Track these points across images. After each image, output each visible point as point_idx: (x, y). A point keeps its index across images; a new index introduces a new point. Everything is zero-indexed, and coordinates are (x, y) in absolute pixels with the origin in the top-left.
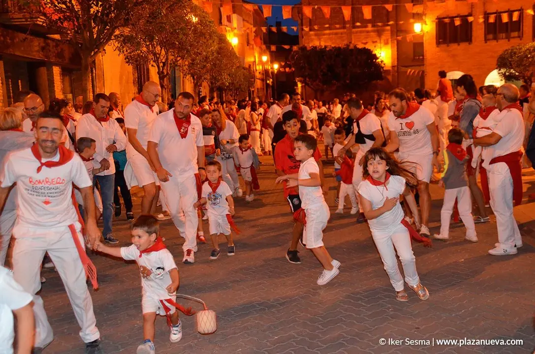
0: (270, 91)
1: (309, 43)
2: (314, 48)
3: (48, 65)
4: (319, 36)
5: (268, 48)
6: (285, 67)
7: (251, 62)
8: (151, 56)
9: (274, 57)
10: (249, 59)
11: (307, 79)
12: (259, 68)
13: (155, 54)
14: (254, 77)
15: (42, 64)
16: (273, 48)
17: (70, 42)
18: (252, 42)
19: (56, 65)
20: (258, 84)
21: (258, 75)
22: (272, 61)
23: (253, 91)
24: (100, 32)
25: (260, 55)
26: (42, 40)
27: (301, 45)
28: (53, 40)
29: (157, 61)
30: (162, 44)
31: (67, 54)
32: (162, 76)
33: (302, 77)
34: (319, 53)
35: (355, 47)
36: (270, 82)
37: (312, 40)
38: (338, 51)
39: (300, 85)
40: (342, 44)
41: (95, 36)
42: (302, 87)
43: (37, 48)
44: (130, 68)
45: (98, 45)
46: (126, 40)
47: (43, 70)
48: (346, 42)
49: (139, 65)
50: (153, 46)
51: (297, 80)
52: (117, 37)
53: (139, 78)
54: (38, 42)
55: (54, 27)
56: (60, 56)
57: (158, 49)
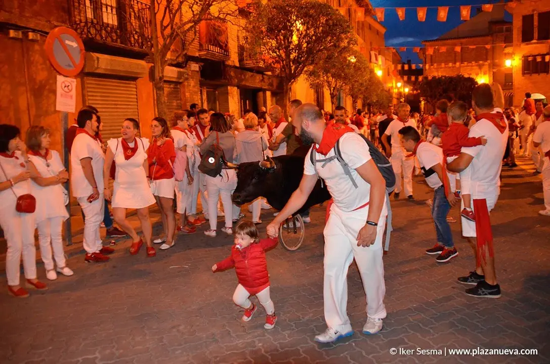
1: (430, 74)
2: (434, 78)
3: (264, 91)
4: (437, 69)
5: (402, 78)
6: (413, 90)
7: (390, 87)
8: (326, 84)
9: (406, 84)
10: (390, 85)
11: (429, 98)
12: (396, 91)
13: (328, 82)
14: (391, 97)
15: (260, 90)
16: (405, 78)
17: (277, 76)
18: (391, 74)
19: (268, 90)
20: (395, 101)
21: (394, 96)
22: (404, 87)
24: (296, 68)
25: (396, 82)
26: (261, 76)
27: (425, 76)
28: (268, 75)
29: (329, 86)
30: (333, 75)
31: (275, 84)
32: (332, 96)
33: (424, 96)
34: (437, 81)
35: (463, 76)
37: (432, 72)
38: (451, 79)
39: (423, 103)
40: (453, 74)
41: (293, 72)
42: (425, 104)
43: (258, 81)
44: (312, 91)
45: (294, 76)
46: (311, 74)
47: (261, 94)
48: (456, 73)
49: (318, 90)
50: (327, 77)
51: (421, 99)
52: (306, 71)
53: (318, 98)
54: (259, 77)
55: (269, 68)
56: (271, 84)
57: (331, 78)
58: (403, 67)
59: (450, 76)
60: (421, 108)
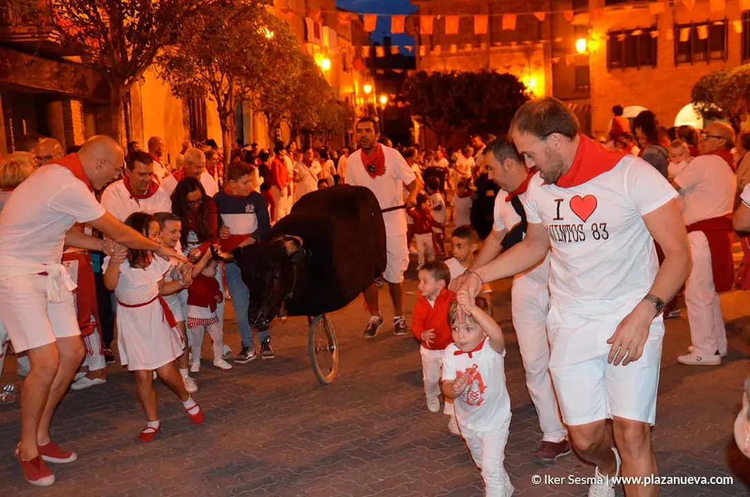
1: (429, 67)
2: (437, 74)
3: (65, 99)
4: (443, 57)
6: (396, 100)
7: (348, 94)
8: (208, 86)
9: (380, 90)
10: (348, 90)
11: (427, 117)
12: (360, 102)
13: (213, 83)
14: (352, 114)
15: (56, 96)
18: (350, 65)
19: (76, 98)
21: (359, 113)
22: (378, 92)
23: (352, 135)
25: (362, 84)
26: (54, 64)
27: (418, 70)
28: (71, 63)
29: (216, 92)
30: (223, 69)
31: (91, 84)
32: (223, 114)
33: (418, 114)
34: (444, 81)
35: (494, 72)
37: (434, 64)
38: (470, 77)
39: (417, 126)
40: (475, 69)
41: (130, 58)
42: (420, 128)
43: (48, 75)
44: (179, 102)
45: (133, 70)
46: (173, 64)
47: (57, 106)
48: (481, 66)
49: (192, 98)
50: (211, 72)
51: (413, 118)
52: (160, 59)
53: (192, 116)
54: (49, 67)
55: (72, 45)
56: (81, 84)
57: (218, 75)
58: (373, 52)
59: (469, 71)
60: (414, 137)
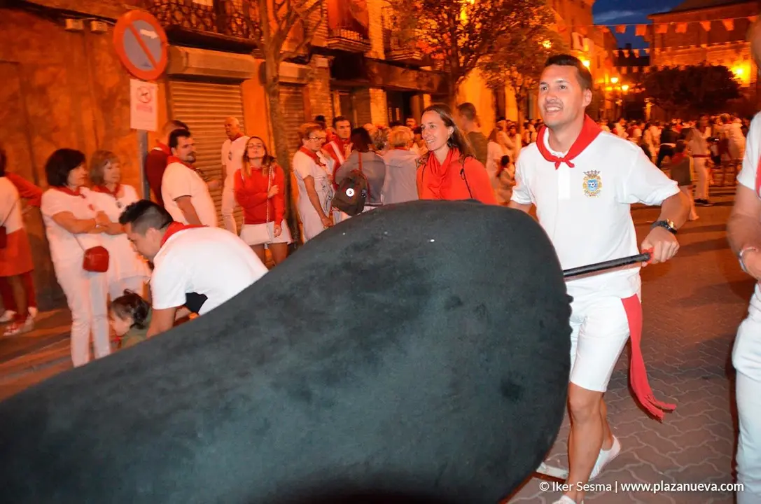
0: (619, 111)
1: (660, 63)
2: (666, 68)
3: (420, 93)
4: (671, 55)
5: (619, 70)
6: (634, 88)
7: (600, 84)
8: (508, 82)
9: (625, 79)
10: (600, 81)
11: (658, 99)
12: (609, 89)
13: (512, 78)
14: (603, 98)
15: (414, 92)
16: (624, 70)
17: (439, 72)
18: (602, 64)
19: (427, 93)
20: (608, 105)
21: (607, 96)
22: (622, 82)
23: (603, 112)
24: (466, 60)
25: (610, 77)
26: (416, 72)
27: (653, 66)
28: (426, 71)
29: (514, 85)
30: (520, 69)
31: (436, 84)
32: (519, 99)
33: (653, 96)
34: (672, 74)
35: (710, 64)
36: (619, 102)
37: (664, 60)
38: (691, 70)
39: (649, 106)
40: (696, 64)
41: (461, 65)
42: (652, 107)
43: (411, 79)
44: (489, 93)
45: (463, 71)
46: (488, 67)
47: (416, 98)
48: (700, 61)
49: (497, 90)
50: (511, 72)
51: (647, 100)
52: (481, 64)
53: (497, 101)
54: (412, 75)
55: (428, 60)
56: (430, 84)
57: (516, 73)
58: (621, 54)
59: (690, 64)
60: (645, 113)
